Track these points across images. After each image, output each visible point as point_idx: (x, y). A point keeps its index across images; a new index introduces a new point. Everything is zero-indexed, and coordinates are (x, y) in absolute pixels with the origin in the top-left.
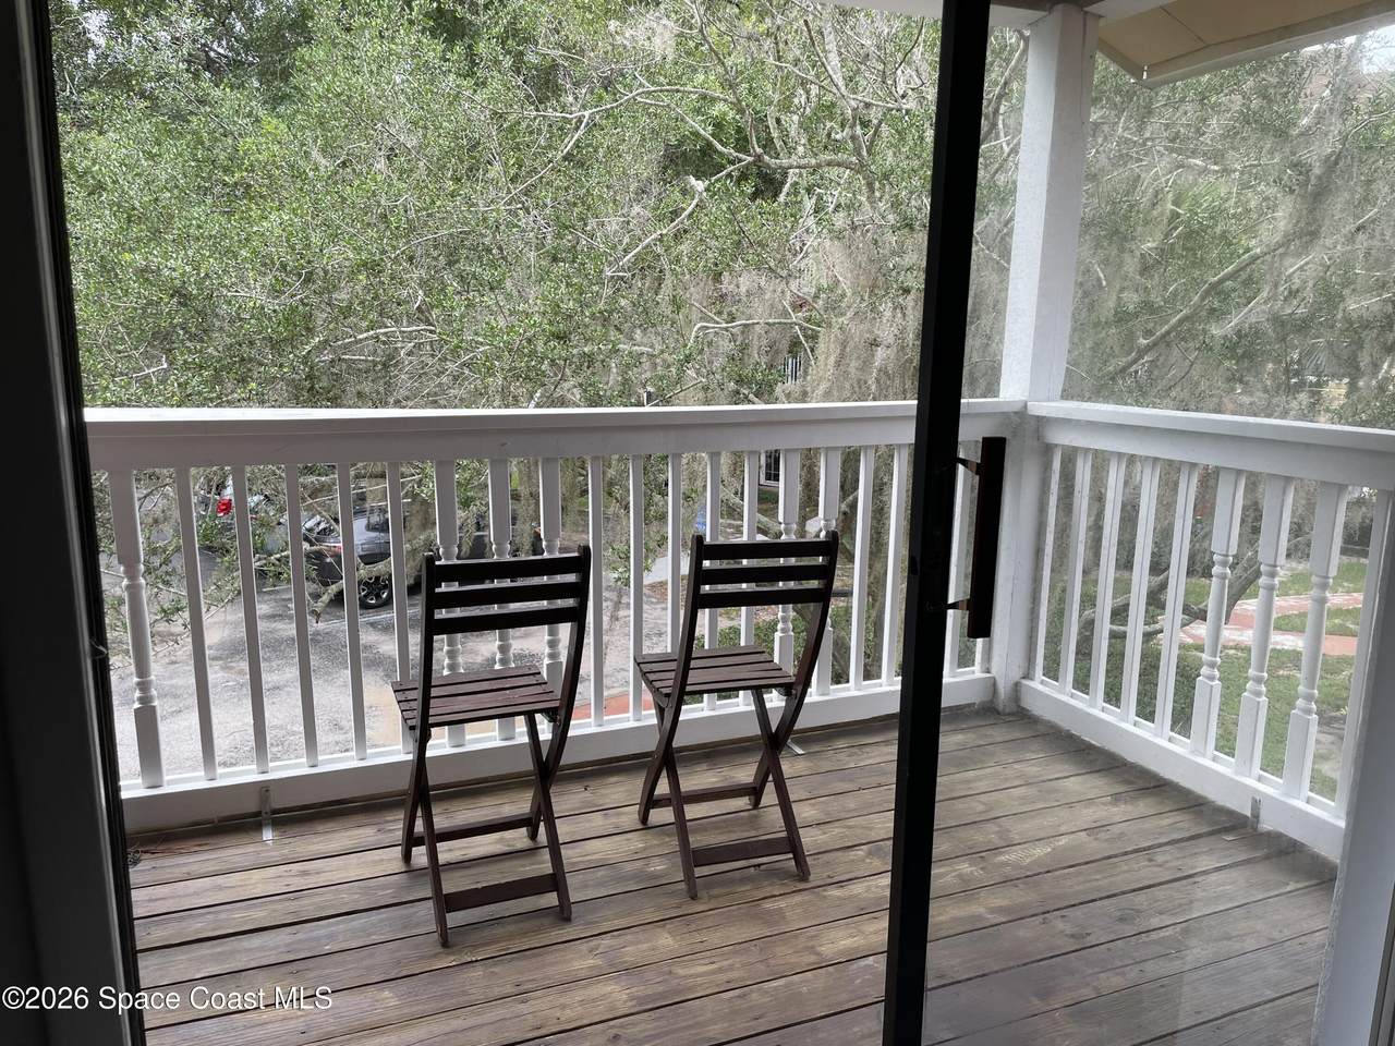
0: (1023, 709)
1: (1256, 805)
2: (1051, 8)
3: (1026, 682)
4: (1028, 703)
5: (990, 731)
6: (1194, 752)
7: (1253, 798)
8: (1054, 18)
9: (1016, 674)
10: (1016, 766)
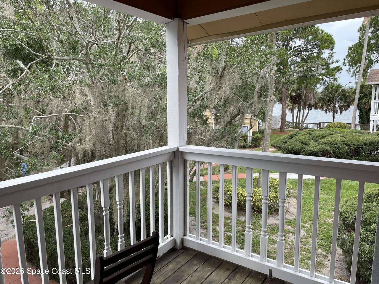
0: (185, 246)
1: (270, 271)
2: (173, 19)
3: (185, 237)
4: (187, 245)
5: (178, 260)
6: (246, 255)
7: (269, 269)
8: (176, 22)
9: (181, 235)
10: (194, 274)
